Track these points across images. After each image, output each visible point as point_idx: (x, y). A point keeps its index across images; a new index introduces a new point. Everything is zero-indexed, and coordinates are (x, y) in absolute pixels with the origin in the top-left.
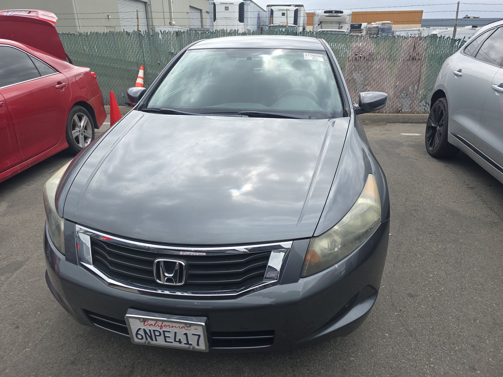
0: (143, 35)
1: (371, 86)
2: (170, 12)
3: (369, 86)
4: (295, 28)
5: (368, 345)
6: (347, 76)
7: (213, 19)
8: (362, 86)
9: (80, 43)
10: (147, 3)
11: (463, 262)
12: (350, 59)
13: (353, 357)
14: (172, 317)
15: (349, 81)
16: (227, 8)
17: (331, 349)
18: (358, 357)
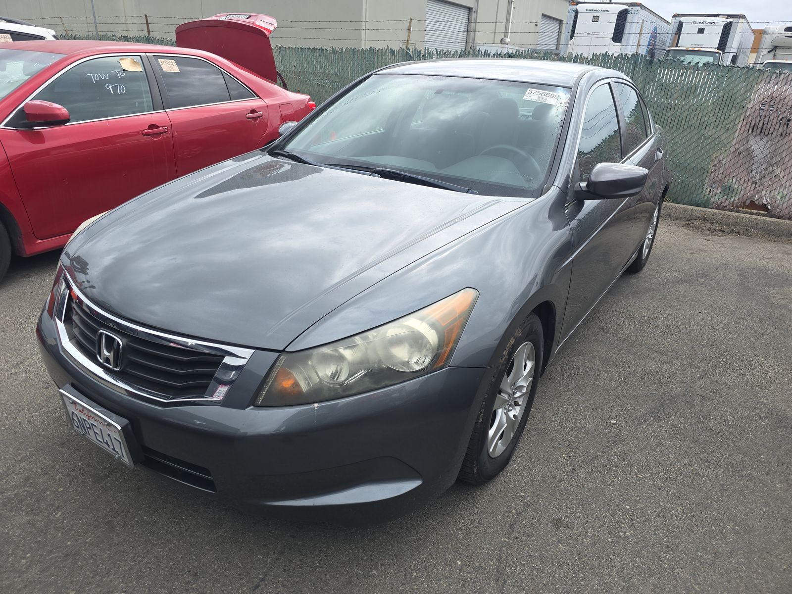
0: (412, 54)
1: (784, 167)
2: (507, 23)
3: (780, 168)
4: (717, 55)
5: (415, 565)
6: (737, 145)
7: (570, 34)
8: (764, 166)
9: (332, 62)
10: (472, 8)
11: (715, 507)
12: (748, 114)
13: (378, 571)
14: (96, 407)
15: (740, 154)
16: (596, 18)
17: (356, 548)
18: (385, 575)
